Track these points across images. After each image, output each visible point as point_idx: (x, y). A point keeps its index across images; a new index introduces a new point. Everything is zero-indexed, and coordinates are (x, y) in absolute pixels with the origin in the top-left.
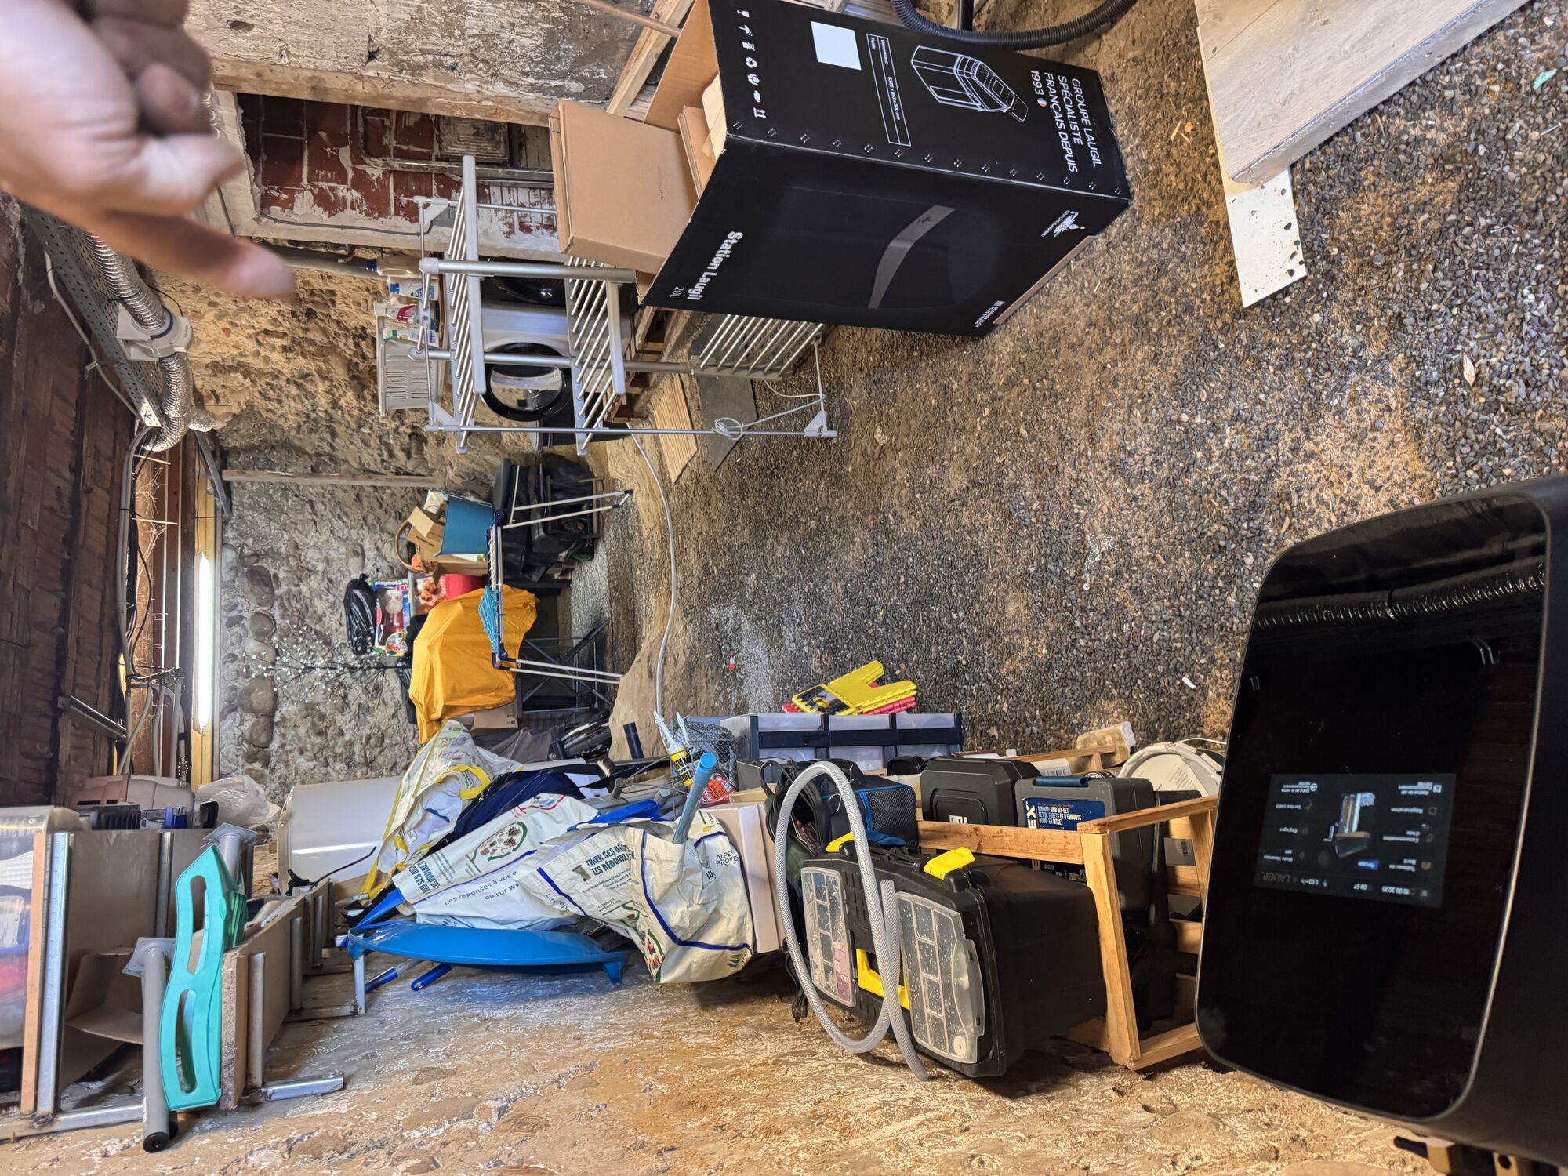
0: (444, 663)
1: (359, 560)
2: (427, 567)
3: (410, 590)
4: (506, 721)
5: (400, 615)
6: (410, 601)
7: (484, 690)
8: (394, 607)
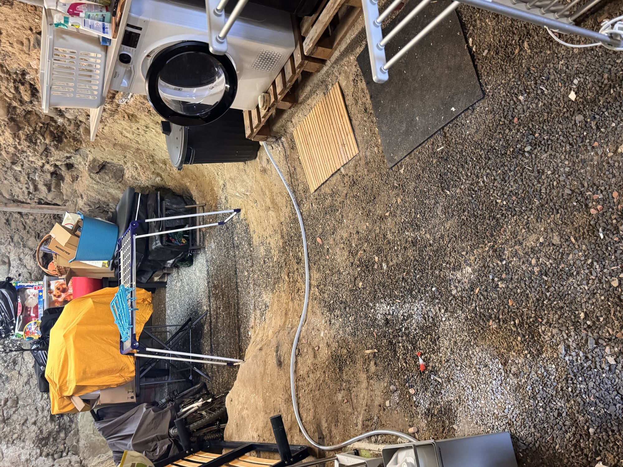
0: (77, 349)
1: (6, 267)
2: (61, 271)
3: (45, 289)
4: (127, 397)
5: (36, 308)
6: (45, 297)
7: (110, 372)
8: (31, 302)
